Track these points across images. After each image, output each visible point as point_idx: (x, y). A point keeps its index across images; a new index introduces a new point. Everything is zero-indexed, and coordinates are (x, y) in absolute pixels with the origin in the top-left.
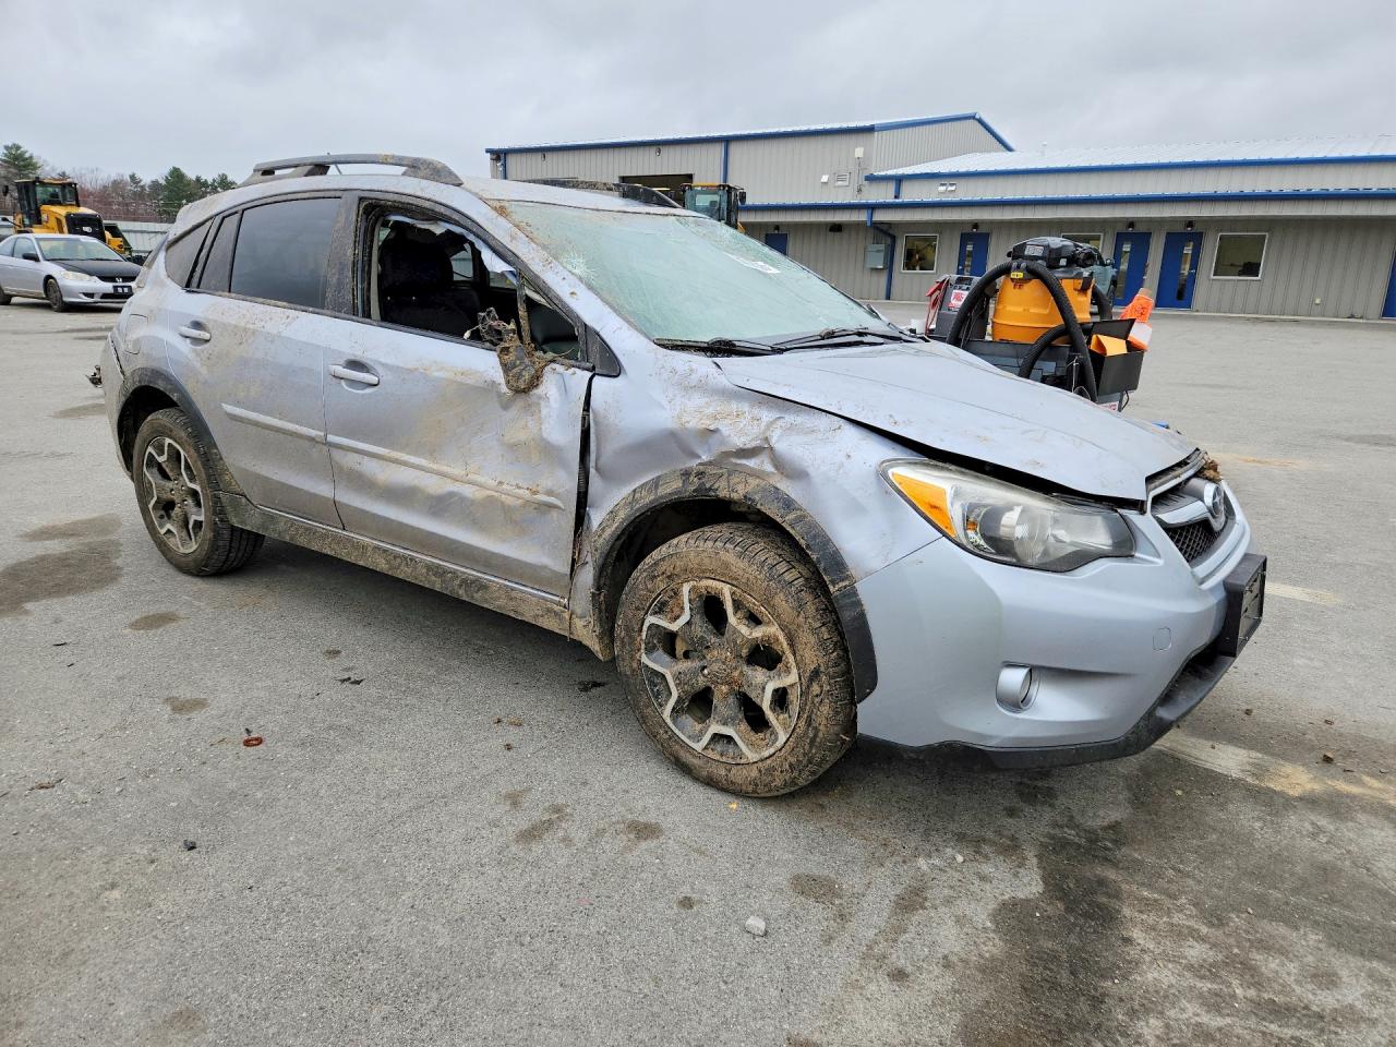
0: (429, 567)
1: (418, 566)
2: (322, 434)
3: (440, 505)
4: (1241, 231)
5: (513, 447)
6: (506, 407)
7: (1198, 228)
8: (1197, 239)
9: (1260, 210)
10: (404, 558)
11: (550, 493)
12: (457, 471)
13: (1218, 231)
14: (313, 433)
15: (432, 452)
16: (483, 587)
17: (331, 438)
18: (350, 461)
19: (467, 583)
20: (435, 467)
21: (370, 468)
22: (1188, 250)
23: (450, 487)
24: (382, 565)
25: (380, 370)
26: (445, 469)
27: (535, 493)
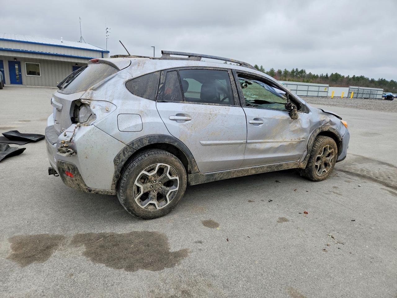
0: (267, 167)
1: (264, 168)
2: (246, 141)
3: (276, 150)
4: (32, 62)
5: (293, 131)
6: (290, 123)
7: (18, 60)
8: (19, 64)
9: (39, 57)
10: (261, 167)
11: (303, 139)
12: (281, 140)
13: (25, 61)
14: (242, 141)
15: (274, 137)
16: (281, 165)
17: (248, 141)
18: (252, 146)
19: (277, 166)
20: (275, 141)
21: (258, 146)
22: (17, 67)
23: (280, 144)
24: (253, 172)
25: (263, 119)
26: (277, 140)
27: (300, 139)
